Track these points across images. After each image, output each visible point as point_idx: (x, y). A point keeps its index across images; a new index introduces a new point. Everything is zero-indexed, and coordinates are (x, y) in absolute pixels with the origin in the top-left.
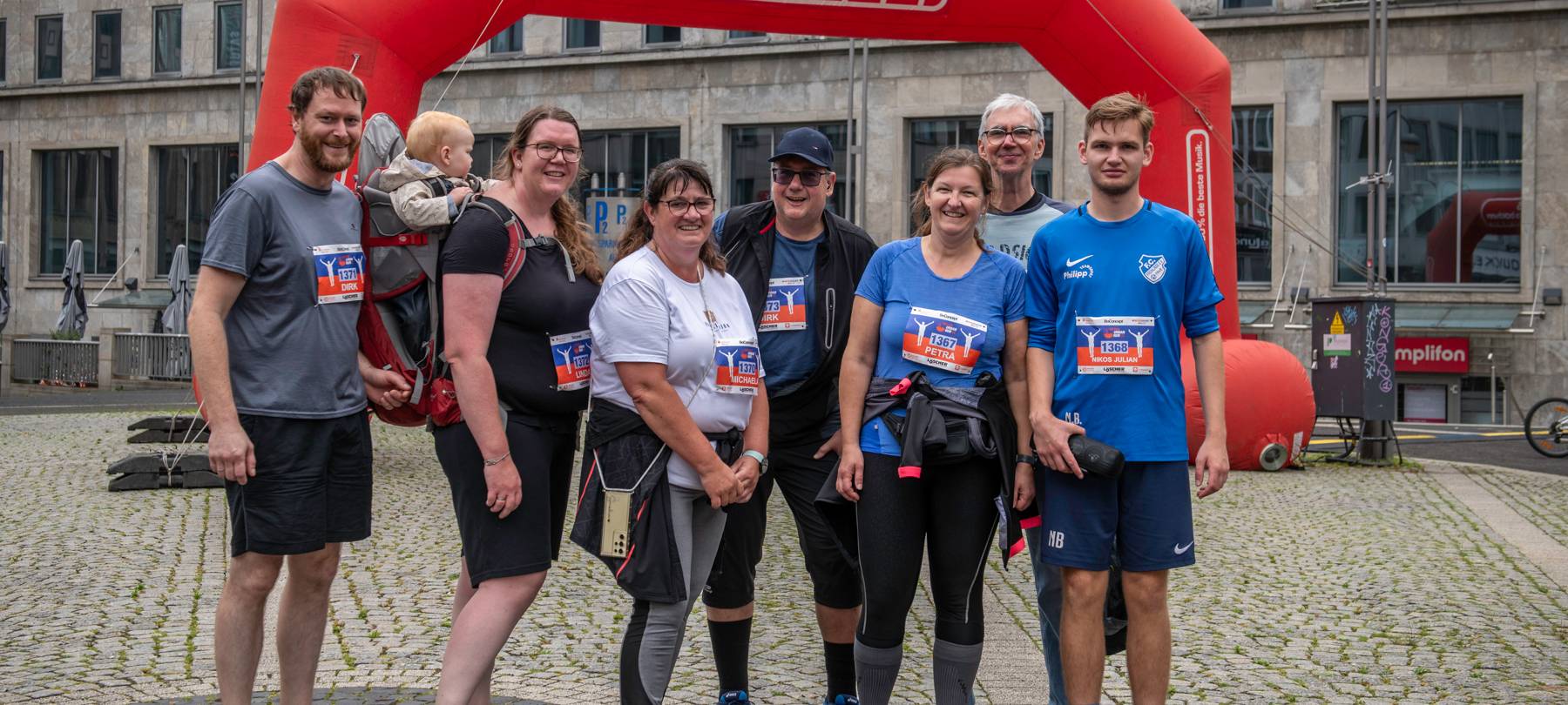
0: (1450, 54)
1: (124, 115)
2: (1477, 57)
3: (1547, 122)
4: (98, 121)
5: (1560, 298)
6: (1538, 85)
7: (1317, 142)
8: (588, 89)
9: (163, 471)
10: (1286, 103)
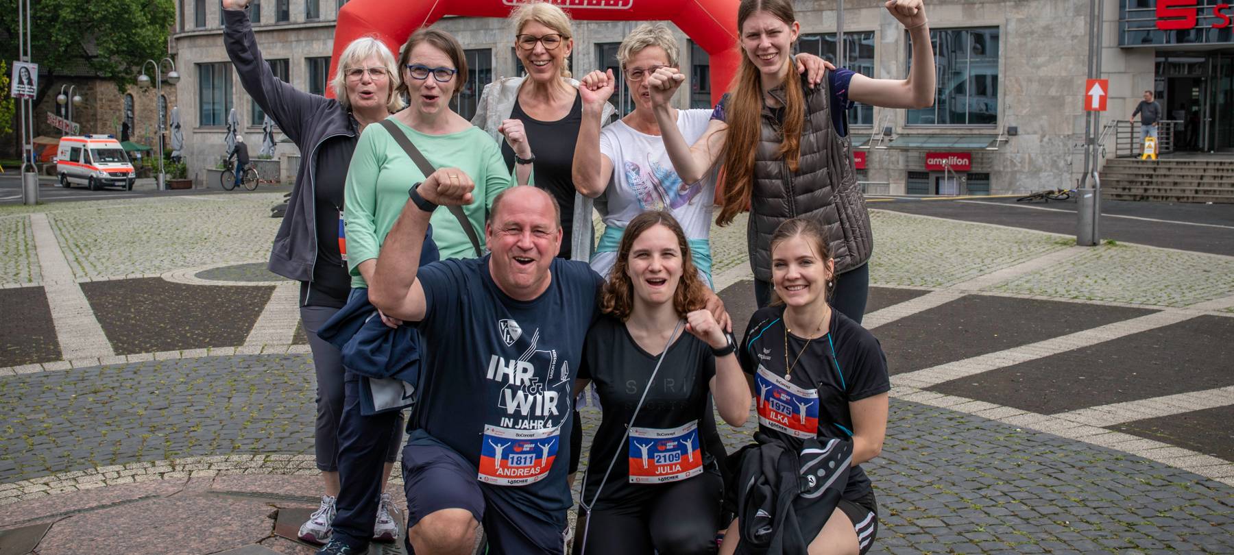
0: (964, 4)
1: (291, 42)
2: (977, 6)
3: (1011, 40)
4: (279, 45)
5: (1016, 132)
6: (1007, 20)
7: (896, 52)
10: (881, 30)
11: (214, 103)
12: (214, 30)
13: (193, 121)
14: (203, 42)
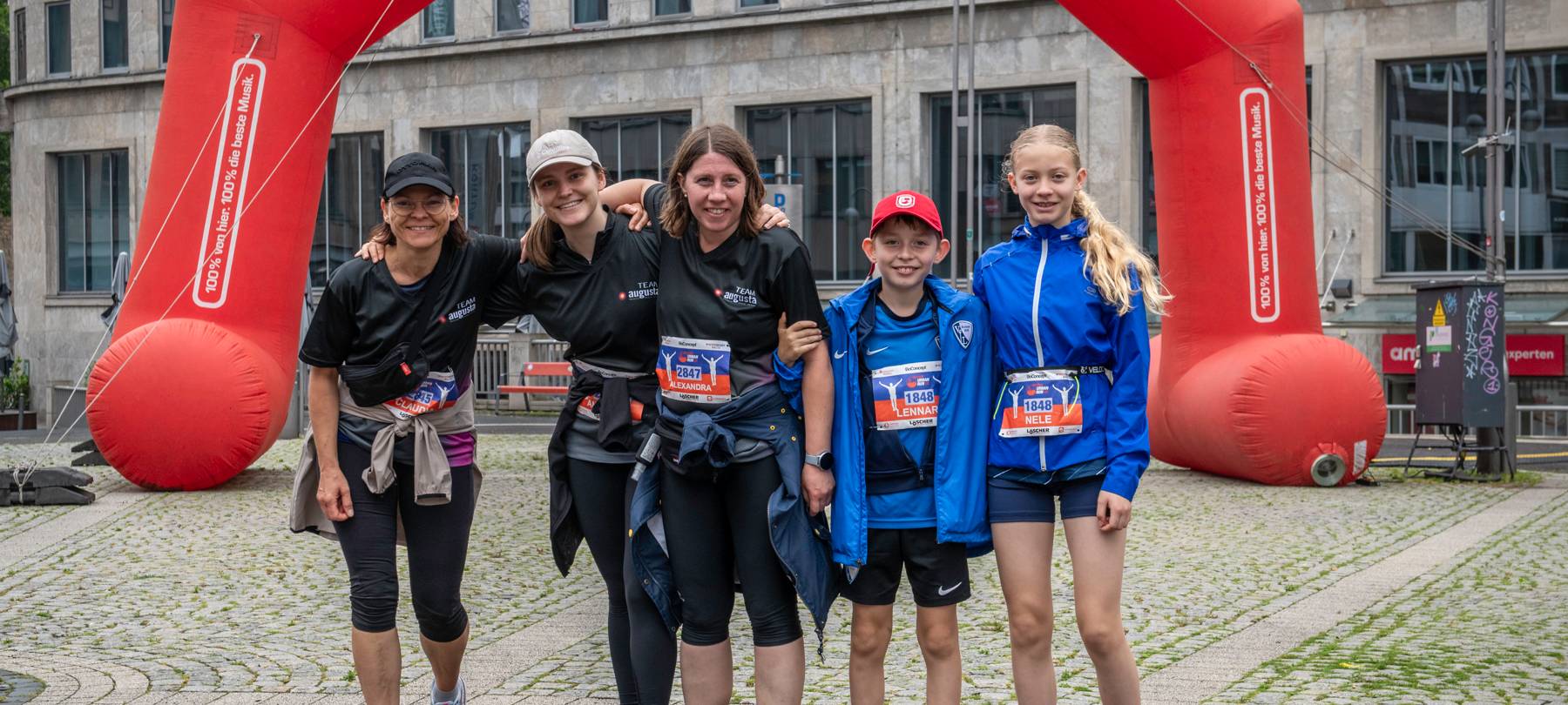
8: (767, 57)
9: (14, 488)
11: (89, 244)
12: (87, 79)
13: (44, 282)
14: (65, 105)
